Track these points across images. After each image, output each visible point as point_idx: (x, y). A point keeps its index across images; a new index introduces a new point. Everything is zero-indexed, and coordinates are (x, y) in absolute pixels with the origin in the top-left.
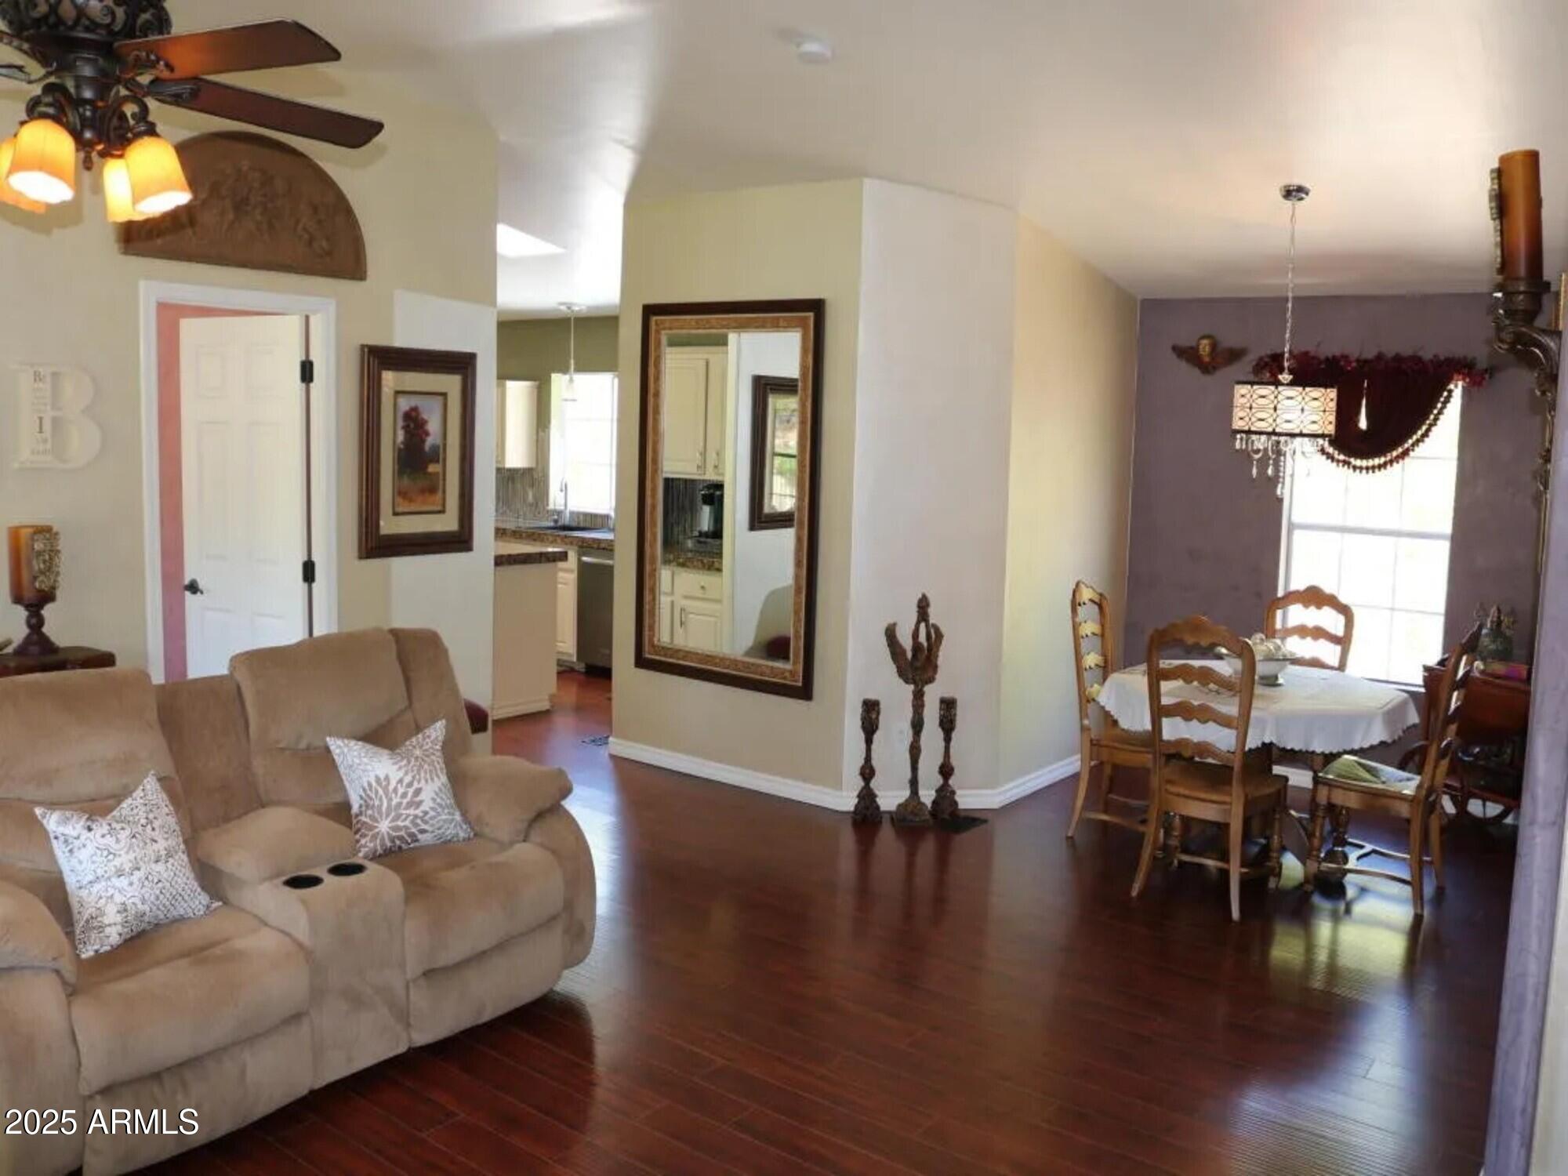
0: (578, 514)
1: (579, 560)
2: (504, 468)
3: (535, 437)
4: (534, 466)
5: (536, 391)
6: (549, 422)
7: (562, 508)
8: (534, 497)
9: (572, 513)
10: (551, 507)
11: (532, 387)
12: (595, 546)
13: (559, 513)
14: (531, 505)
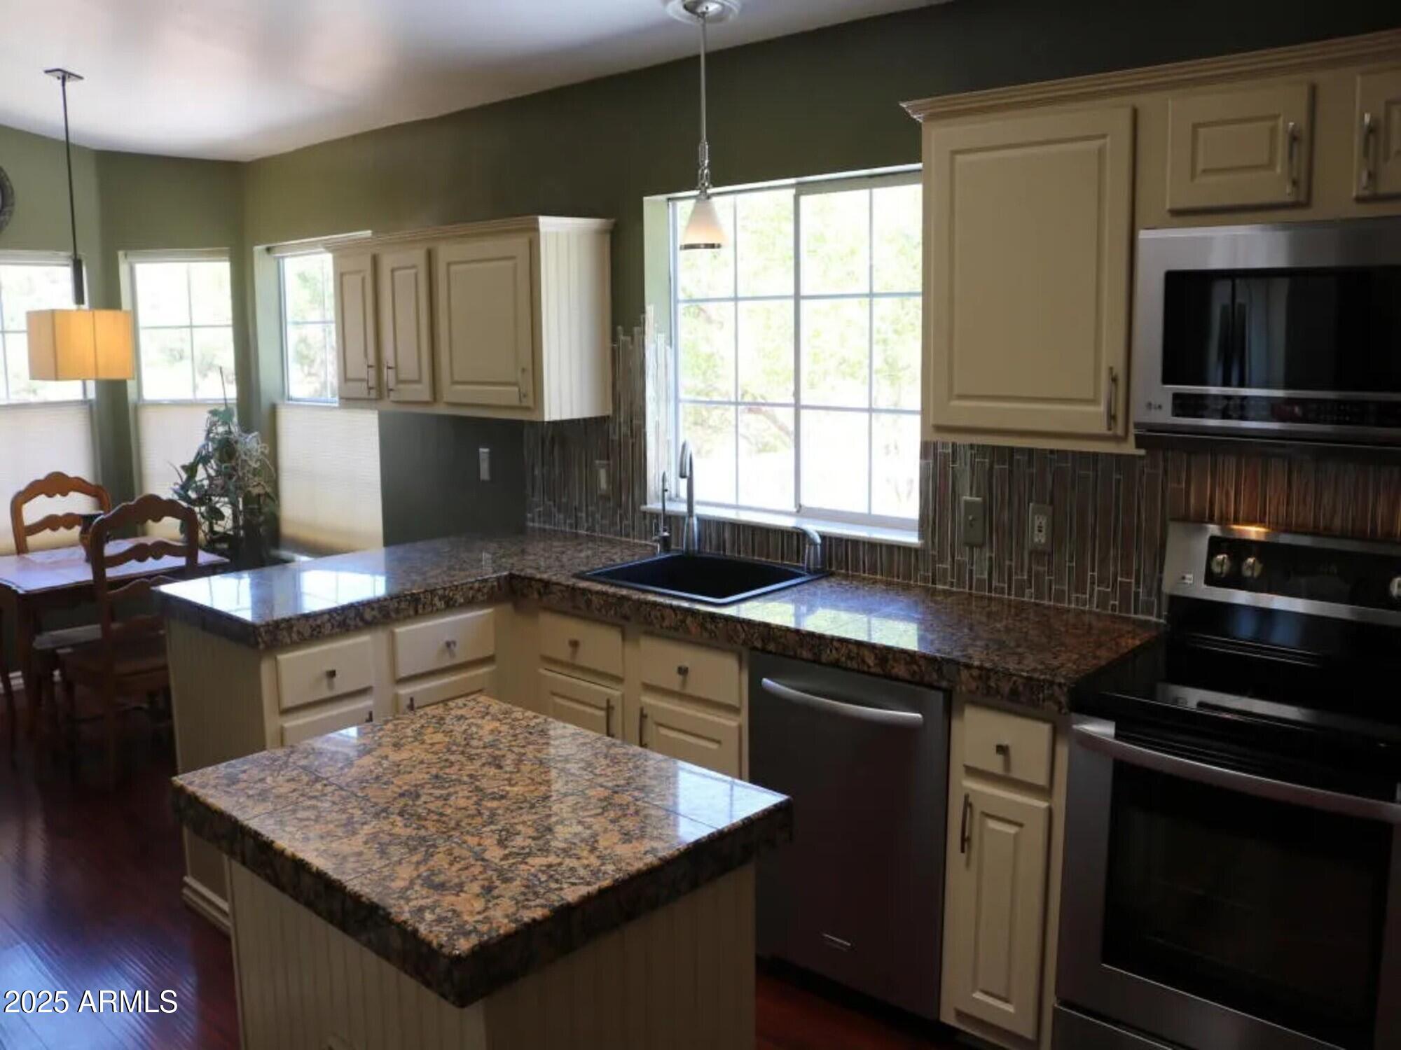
0: (721, 524)
1: (755, 686)
2: (543, 422)
3: (608, 344)
4: (609, 412)
5: (608, 237)
6: (642, 310)
7: (683, 508)
8: (611, 479)
9: (705, 522)
10: (653, 505)
11: (600, 232)
12: (806, 654)
13: (672, 521)
14: (606, 498)
